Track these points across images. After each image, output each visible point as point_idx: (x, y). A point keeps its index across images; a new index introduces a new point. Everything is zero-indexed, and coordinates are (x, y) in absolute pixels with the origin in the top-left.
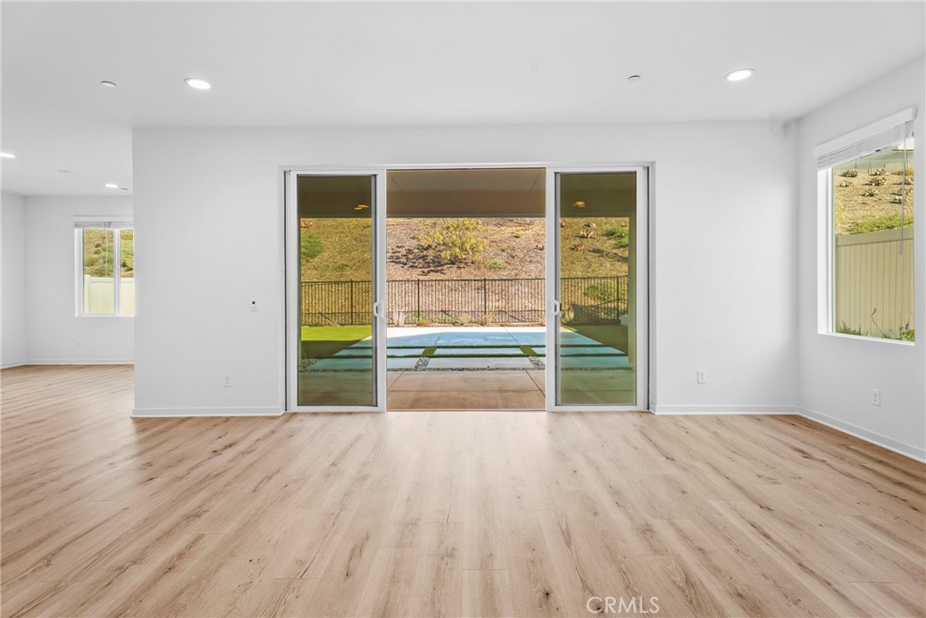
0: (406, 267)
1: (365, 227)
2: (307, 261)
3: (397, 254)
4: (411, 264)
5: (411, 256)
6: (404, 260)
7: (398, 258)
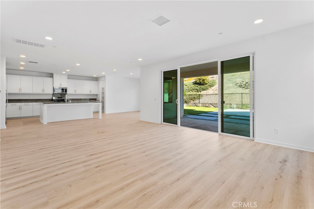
0: (244, 88)
1: (232, 76)
2: (211, 88)
3: (242, 84)
4: (246, 87)
5: (247, 85)
6: (244, 86)
7: (242, 85)
